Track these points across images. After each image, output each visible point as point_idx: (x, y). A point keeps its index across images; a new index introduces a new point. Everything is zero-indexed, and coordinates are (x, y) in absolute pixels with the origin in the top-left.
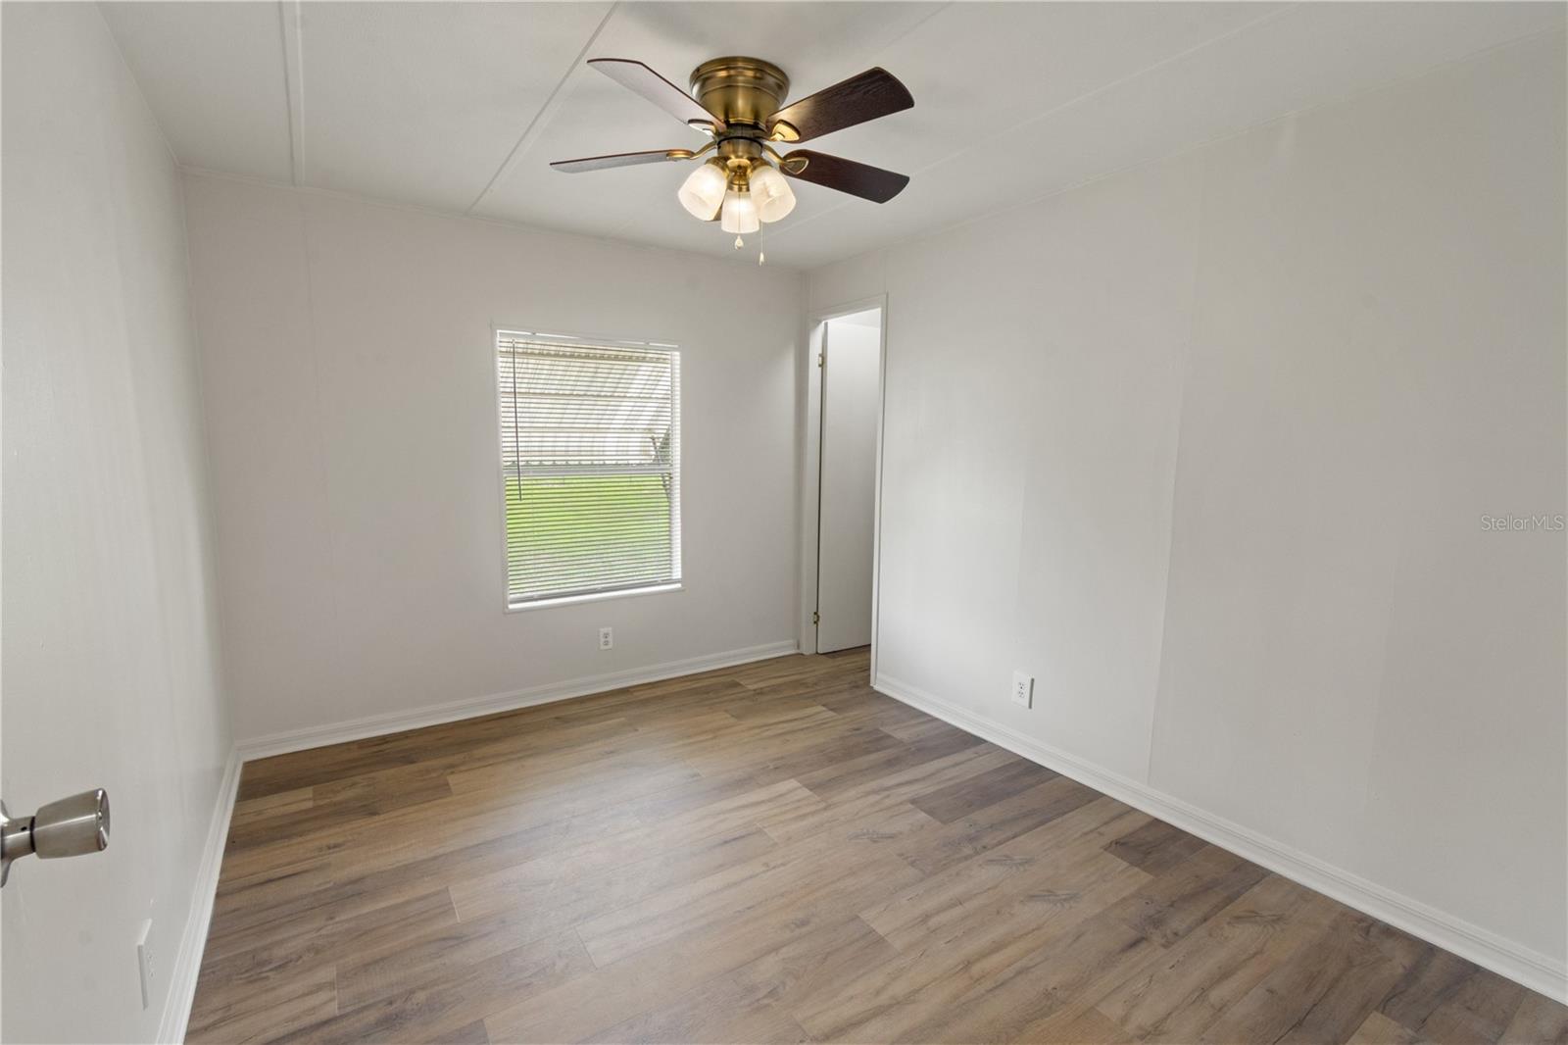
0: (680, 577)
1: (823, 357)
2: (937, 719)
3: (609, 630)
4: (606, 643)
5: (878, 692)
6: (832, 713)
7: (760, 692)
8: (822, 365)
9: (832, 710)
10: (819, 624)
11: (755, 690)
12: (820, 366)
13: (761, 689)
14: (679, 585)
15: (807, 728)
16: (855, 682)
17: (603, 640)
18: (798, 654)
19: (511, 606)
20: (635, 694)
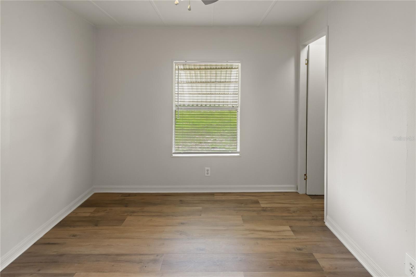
0: (239, 151)
1: (308, 60)
2: (355, 259)
3: (209, 168)
4: (208, 174)
5: (326, 227)
6: (292, 233)
7: (264, 210)
8: (307, 64)
9: (293, 231)
10: (307, 180)
11: (263, 208)
12: (306, 64)
13: (267, 207)
14: (238, 154)
15: (273, 239)
16: (317, 216)
17: (206, 172)
18: (297, 192)
19: (174, 155)
20: (215, 197)
